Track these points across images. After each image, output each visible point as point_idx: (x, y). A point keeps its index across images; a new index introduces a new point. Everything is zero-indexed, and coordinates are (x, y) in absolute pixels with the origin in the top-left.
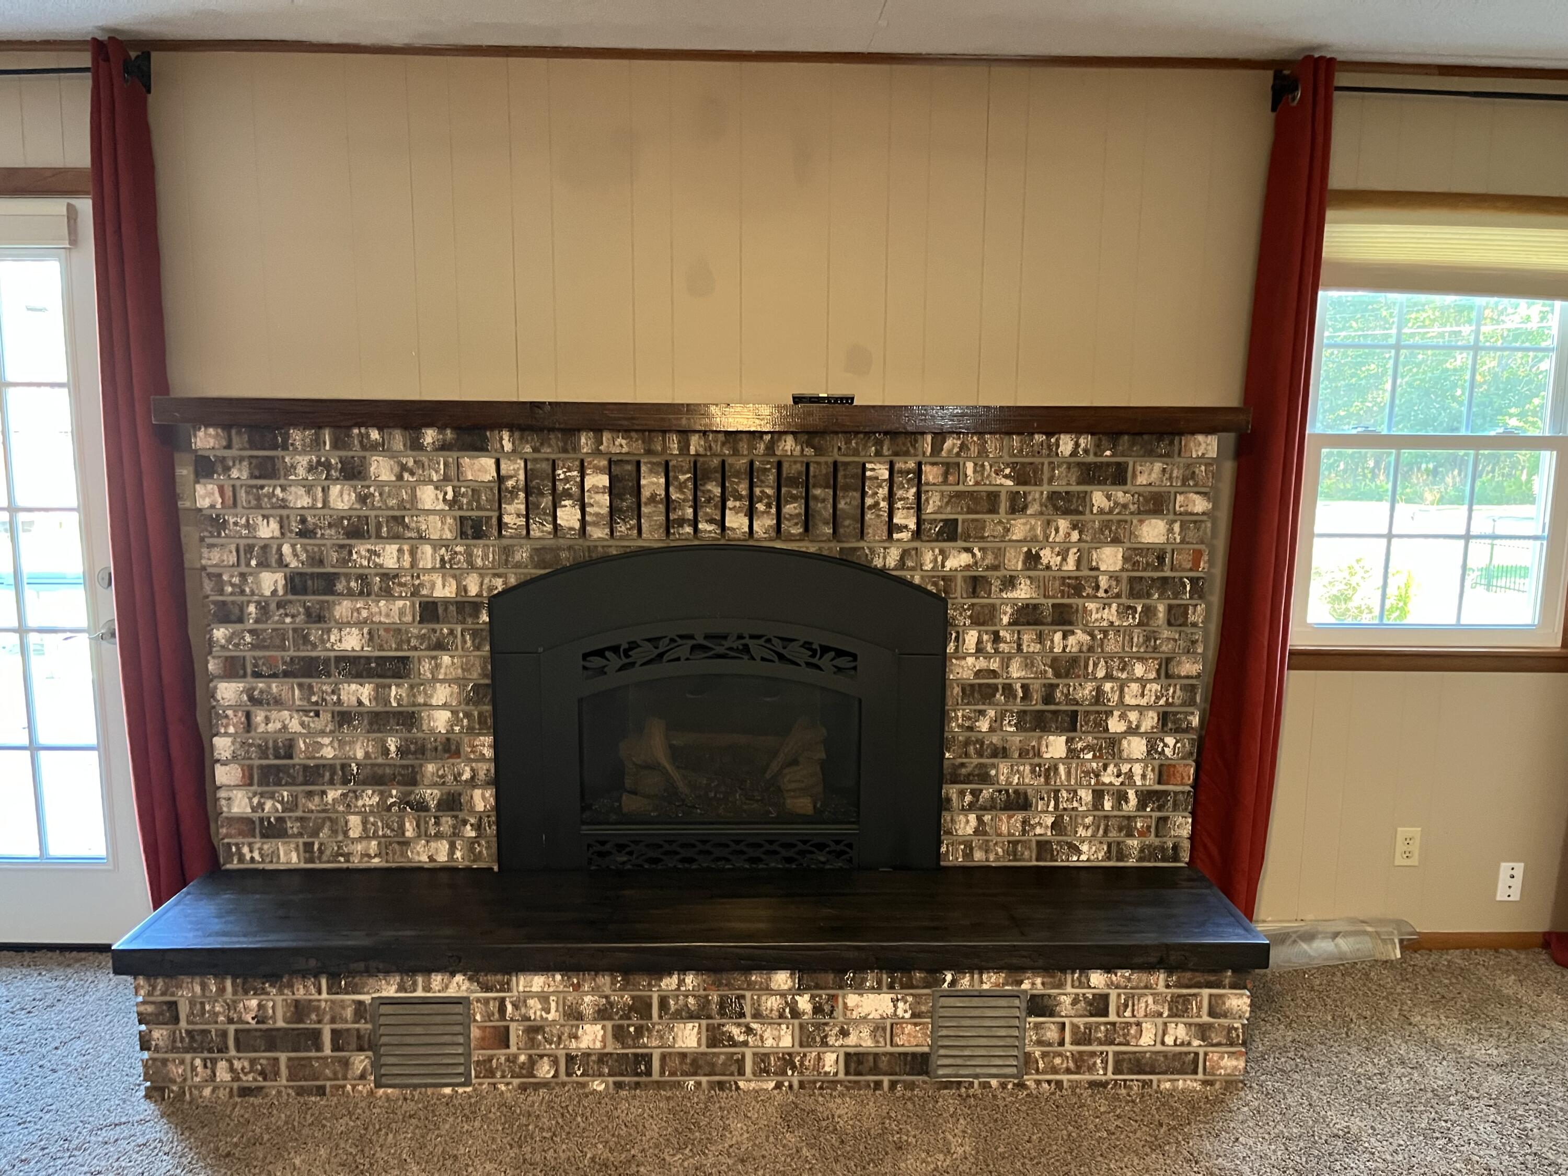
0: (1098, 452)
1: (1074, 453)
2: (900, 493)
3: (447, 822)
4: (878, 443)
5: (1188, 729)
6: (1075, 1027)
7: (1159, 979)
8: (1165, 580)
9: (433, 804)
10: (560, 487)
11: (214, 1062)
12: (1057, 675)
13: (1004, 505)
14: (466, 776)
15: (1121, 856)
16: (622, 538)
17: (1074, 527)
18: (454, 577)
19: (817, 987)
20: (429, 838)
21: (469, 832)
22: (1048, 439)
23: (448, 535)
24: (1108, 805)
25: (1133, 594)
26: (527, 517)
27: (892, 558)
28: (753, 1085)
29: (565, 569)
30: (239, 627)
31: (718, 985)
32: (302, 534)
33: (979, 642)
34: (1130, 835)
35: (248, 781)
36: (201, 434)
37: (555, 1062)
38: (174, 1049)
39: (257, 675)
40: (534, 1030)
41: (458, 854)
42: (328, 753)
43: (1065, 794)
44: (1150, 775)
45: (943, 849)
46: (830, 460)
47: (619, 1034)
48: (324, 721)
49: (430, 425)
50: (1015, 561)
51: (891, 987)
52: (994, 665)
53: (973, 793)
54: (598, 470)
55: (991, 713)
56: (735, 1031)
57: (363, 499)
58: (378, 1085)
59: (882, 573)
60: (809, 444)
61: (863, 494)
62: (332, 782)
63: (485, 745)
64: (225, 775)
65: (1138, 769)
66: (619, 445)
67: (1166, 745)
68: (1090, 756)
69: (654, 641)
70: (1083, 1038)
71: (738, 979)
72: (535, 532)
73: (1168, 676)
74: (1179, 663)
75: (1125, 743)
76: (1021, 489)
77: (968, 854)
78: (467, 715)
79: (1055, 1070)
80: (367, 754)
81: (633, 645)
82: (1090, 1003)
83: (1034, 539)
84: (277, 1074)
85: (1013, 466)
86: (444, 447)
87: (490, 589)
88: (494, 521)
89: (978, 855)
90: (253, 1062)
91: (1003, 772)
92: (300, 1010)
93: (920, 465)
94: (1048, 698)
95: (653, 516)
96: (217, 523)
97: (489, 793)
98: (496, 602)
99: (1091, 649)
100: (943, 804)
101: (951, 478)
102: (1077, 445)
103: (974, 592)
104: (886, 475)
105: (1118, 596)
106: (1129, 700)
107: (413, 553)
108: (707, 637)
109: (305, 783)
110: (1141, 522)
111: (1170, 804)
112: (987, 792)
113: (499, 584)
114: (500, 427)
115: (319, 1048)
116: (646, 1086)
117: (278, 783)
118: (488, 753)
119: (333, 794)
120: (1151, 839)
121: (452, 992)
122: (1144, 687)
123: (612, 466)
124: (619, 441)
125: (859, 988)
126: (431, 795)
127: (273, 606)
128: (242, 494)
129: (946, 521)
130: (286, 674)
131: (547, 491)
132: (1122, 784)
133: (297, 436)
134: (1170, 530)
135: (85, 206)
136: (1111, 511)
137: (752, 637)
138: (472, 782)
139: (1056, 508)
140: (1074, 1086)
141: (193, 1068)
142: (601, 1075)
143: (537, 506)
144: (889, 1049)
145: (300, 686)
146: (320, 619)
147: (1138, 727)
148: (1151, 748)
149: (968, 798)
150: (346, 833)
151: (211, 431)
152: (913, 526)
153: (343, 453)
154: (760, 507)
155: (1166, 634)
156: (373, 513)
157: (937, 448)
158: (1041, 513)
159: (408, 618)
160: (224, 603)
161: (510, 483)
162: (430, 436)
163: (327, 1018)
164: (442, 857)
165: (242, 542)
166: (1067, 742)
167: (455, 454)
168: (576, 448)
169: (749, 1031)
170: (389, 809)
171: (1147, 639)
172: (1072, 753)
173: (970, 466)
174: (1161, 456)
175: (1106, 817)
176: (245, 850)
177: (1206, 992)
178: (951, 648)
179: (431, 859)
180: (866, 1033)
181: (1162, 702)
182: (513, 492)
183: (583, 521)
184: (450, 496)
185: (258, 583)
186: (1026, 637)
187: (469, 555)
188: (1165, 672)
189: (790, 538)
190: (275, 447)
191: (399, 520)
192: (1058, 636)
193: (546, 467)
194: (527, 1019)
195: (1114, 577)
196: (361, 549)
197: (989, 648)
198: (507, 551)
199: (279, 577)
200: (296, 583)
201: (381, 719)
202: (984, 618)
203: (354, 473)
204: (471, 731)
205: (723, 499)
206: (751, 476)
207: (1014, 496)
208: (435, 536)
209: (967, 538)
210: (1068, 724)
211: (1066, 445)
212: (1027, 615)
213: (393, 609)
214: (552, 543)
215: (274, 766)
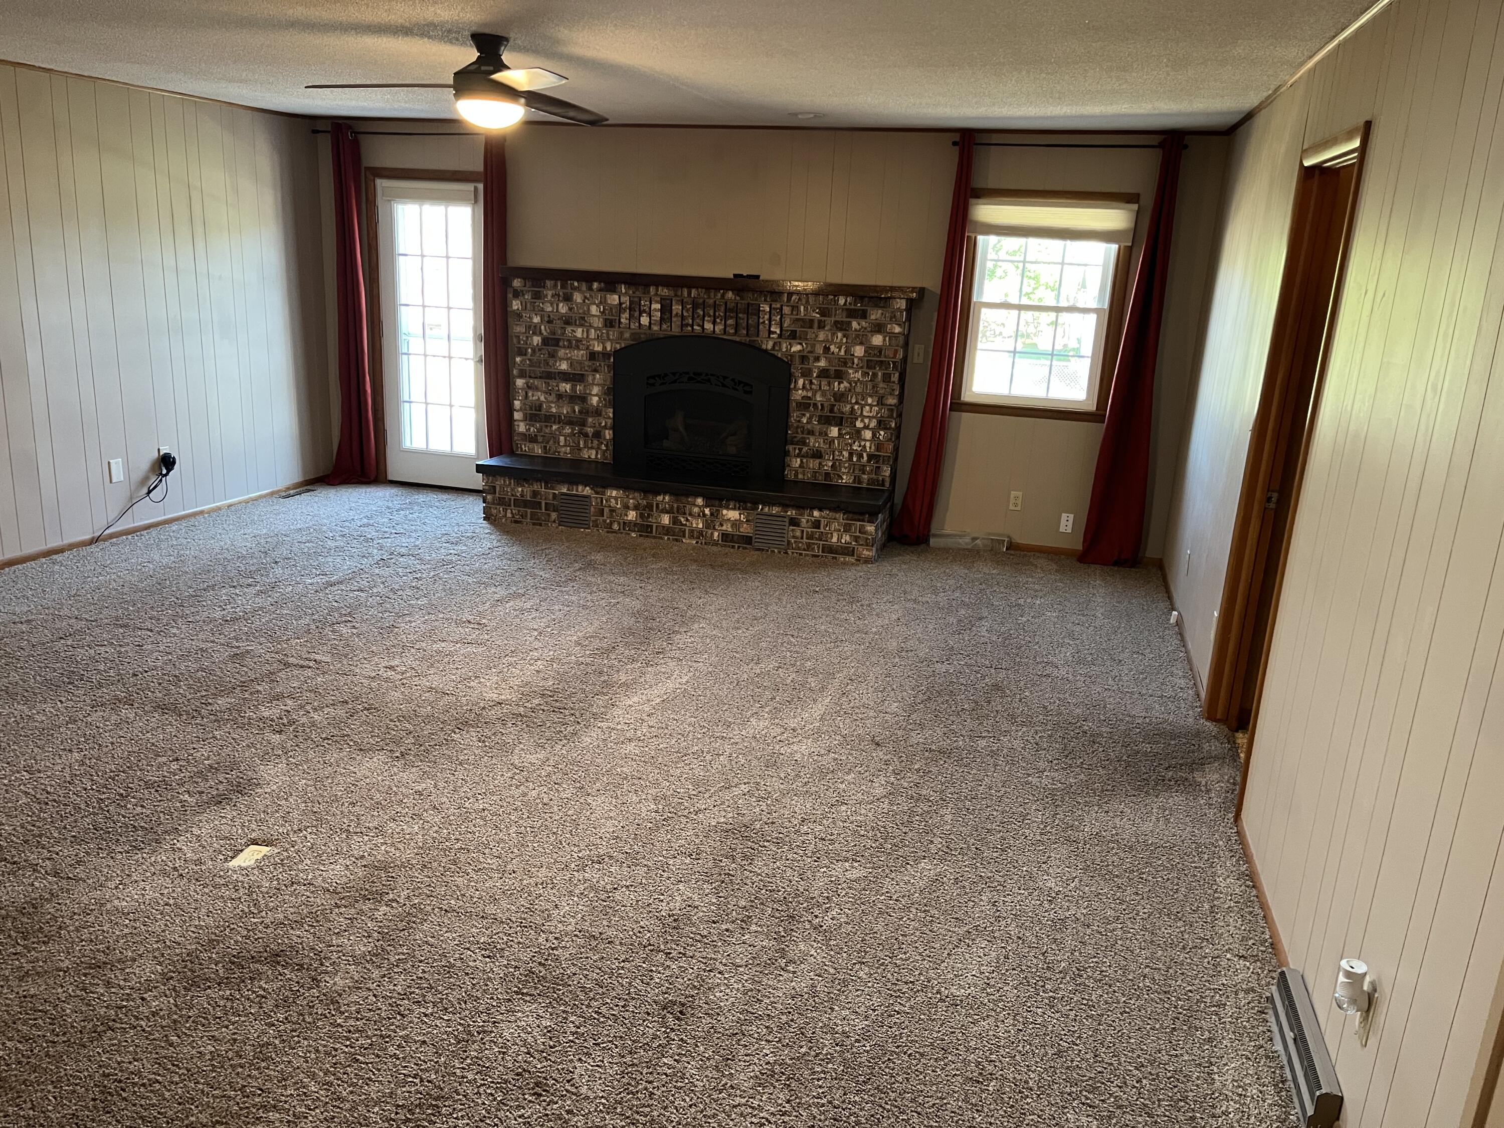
0: (855, 305)
1: (845, 304)
2: (773, 318)
3: (596, 442)
4: (766, 296)
5: (890, 428)
6: (807, 532)
7: (840, 516)
8: (881, 361)
9: (590, 435)
10: (642, 308)
11: (506, 509)
12: (835, 400)
13: (816, 325)
14: (603, 424)
15: (860, 482)
16: (664, 331)
17: (844, 336)
18: (602, 343)
19: (712, 506)
20: (588, 448)
21: (603, 447)
22: (834, 298)
23: (600, 326)
24: (855, 459)
25: (868, 367)
26: (629, 320)
27: (770, 345)
28: (688, 541)
29: (643, 342)
30: (524, 357)
31: (677, 501)
32: (548, 322)
33: (804, 384)
34: (864, 473)
35: (525, 419)
36: (515, 281)
37: (619, 524)
38: (493, 504)
39: (530, 377)
40: (612, 510)
41: (599, 456)
42: (554, 410)
43: (837, 453)
44: (873, 447)
45: (786, 473)
46: (746, 302)
47: (642, 516)
48: (552, 398)
49: (595, 281)
50: (819, 350)
51: (739, 509)
52: (810, 394)
53: (799, 449)
54: (657, 302)
55: (808, 415)
56: (682, 520)
57: (570, 309)
58: (560, 525)
59: (766, 351)
60: (738, 295)
61: (759, 317)
62: (554, 422)
63: (610, 412)
64: (517, 416)
65: (868, 444)
66: (664, 292)
67: (880, 435)
68: (848, 437)
69: (674, 374)
70: (810, 537)
71: (684, 499)
72: (632, 326)
73: (882, 404)
74: (887, 399)
75: (863, 432)
76: (823, 319)
77: (796, 475)
78: (605, 399)
79: (799, 549)
80: (568, 413)
81: (666, 375)
82: (813, 523)
83: (827, 341)
84: (526, 516)
85: (820, 309)
86: (600, 290)
87: (615, 348)
88: (617, 321)
90: (519, 511)
91: (812, 440)
92: (535, 494)
93: (782, 306)
94: (832, 411)
95: (676, 322)
96: (519, 316)
97: (611, 432)
98: (617, 354)
99: (850, 390)
100: (787, 453)
101: (794, 313)
102: (846, 301)
103: (803, 362)
104: (768, 309)
105: (862, 368)
106: (865, 414)
107: (587, 332)
108: (694, 374)
109: (545, 422)
110: (872, 336)
111: (881, 461)
112: (805, 449)
113: (618, 347)
114: (622, 283)
115: (541, 509)
116: (650, 537)
117: (536, 421)
118: (611, 415)
119: (554, 427)
120: (874, 476)
121: (585, 493)
122: (871, 408)
123: (662, 300)
124: (665, 290)
125: (728, 508)
126: (590, 431)
127: (537, 350)
128: (528, 305)
129: (792, 331)
130: (541, 377)
131: (637, 310)
132: (861, 450)
133: (549, 283)
134: (884, 340)
135: (481, 186)
136: (859, 331)
137: (712, 375)
138: (605, 427)
139: (837, 328)
140: (807, 555)
141: (500, 511)
142: (634, 531)
143: (633, 316)
144: (738, 533)
145: (545, 382)
146: (553, 356)
147: (868, 425)
148: (874, 435)
149: (797, 451)
150: (559, 444)
151: (519, 280)
152: (778, 332)
153: (565, 291)
154: (718, 320)
155: (881, 385)
156: (573, 315)
157: (789, 299)
158: (831, 330)
159: (585, 358)
160: (520, 348)
161: (624, 306)
162: (595, 285)
163: (544, 498)
164: (593, 457)
165: (527, 324)
166: (839, 430)
167: (604, 293)
168: (649, 292)
169: (687, 520)
170: (574, 435)
171: (873, 387)
172: (841, 435)
173: (802, 308)
174: (881, 307)
175: (854, 464)
176: (523, 446)
177: (858, 523)
178: (792, 386)
179: (589, 457)
180: (729, 526)
181: (879, 415)
182: (625, 310)
183: (650, 323)
184: (602, 310)
185: (532, 340)
186: (823, 383)
187: (608, 334)
188: (881, 402)
189: (730, 334)
190: (540, 287)
191: (583, 318)
192: (836, 384)
193: (637, 299)
194: (610, 506)
195: (860, 358)
196: (569, 329)
197: (808, 387)
198: (622, 333)
199: (539, 338)
200: (545, 341)
201: (573, 398)
202: (806, 374)
203: (568, 298)
204: (605, 406)
205: (704, 316)
206: (715, 306)
207: (820, 321)
208: (596, 326)
209: (800, 338)
210: (839, 422)
211: (842, 301)
212: (824, 373)
213: (579, 354)
214: (639, 331)
215: (535, 414)
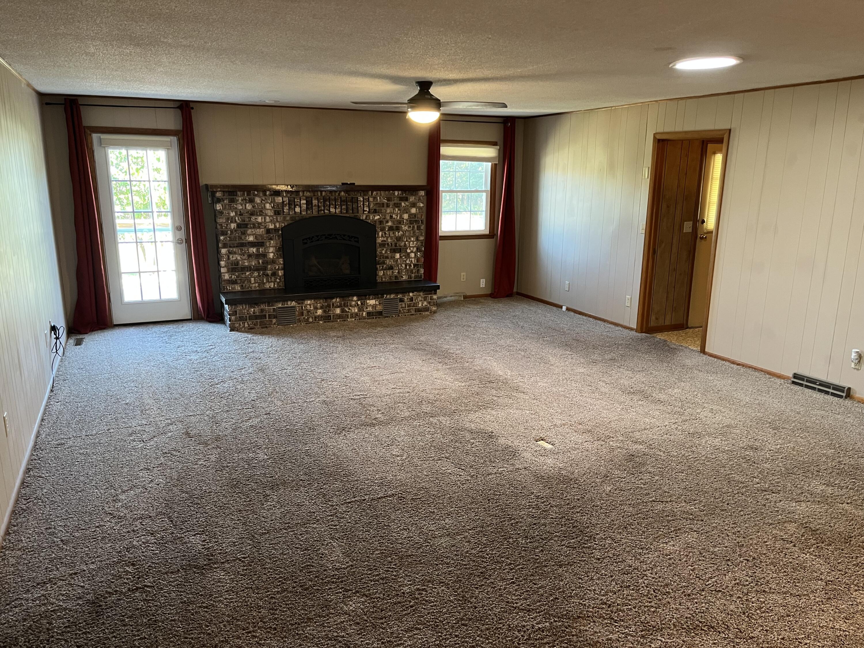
0: (403, 195)
1: (398, 195)
2: (365, 203)
3: (273, 278)
4: (361, 193)
5: (422, 251)
6: (407, 304)
7: (422, 294)
8: (416, 220)
9: (270, 275)
10: (296, 203)
11: (244, 323)
12: (397, 241)
13: (385, 206)
14: (277, 268)
15: (411, 278)
16: (308, 214)
17: (399, 210)
18: (274, 223)
19: (362, 299)
20: (269, 282)
21: (278, 280)
22: (393, 192)
23: (272, 214)
24: (408, 267)
25: (411, 224)
26: (289, 210)
27: (364, 217)
28: (350, 320)
29: (297, 221)
30: (226, 236)
31: (343, 300)
32: (240, 215)
33: (382, 234)
34: (412, 273)
35: (228, 272)
37: (312, 318)
38: (236, 321)
39: (230, 247)
40: (309, 311)
41: (276, 286)
42: (246, 264)
43: (400, 266)
44: (415, 261)
45: (377, 279)
46: (351, 197)
47: (324, 311)
48: (246, 256)
49: (268, 190)
50: (388, 217)
51: (375, 299)
52: (385, 239)
53: (382, 266)
54: (304, 200)
55: (385, 249)
56: (347, 309)
57: (253, 207)
58: (278, 325)
59: (362, 220)
60: (346, 193)
61: (358, 204)
62: (247, 271)
63: (281, 261)
64: (223, 270)
65: (413, 260)
67: (418, 254)
68: (404, 257)
69: (317, 236)
70: (409, 306)
71: (347, 299)
72: (291, 213)
73: (418, 240)
74: (420, 237)
75: (410, 254)
76: (388, 202)
77: (382, 279)
78: (277, 254)
79: (404, 313)
80: (255, 264)
81: (313, 237)
82: (410, 299)
83: (391, 213)
84: (257, 324)
85: (387, 197)
86: (271, 195)
88: (282, 211)
89: (384, 280)
90: (252, 322)
91: (388, 262)
92: (262, 310)
93: (369, 197)
94: (396, 246)
95: (315, 209)
96: (221, 213)
97: (282, 271)
98: (282, 229)
99: (403, 235)
100: (377, 269)
101: (375, 200)
102: (398, 193)
103: (380, 224)
104: (362, 200)
105: (408, 224)
106: (411, 245)
107: (264, 218)
109: (241, 271)
110: (411, 209)
111: (419, 266)
113: (283, 225)
115: (266, 318)
116: (330, 322)
117: (235, 272)
118: (282, 262)
119: (247, 273)
120: (416, 274)
121: (292, 305)
122: (413, 243)
123: (307, 199)
124: (308, 193)
125: (369, 299)
126: (269, 272)
127: (234, 231)
128: (227, 206)
129: (374, 209)
130: (237, 247)
131: (293, 204)
132: (410, 263)
133: (239, 193)
134: (417, 210)
136: (405, 207)
137: (337, 235)
138: (278, 269)
139: (395, 206)
140: (408, 315)
141: (240, 324)
142: (321, 320)
143: (291, 208)
144: (375, 311)
145: (240, 249)
146: (244, 234)
147: (413, 251)
148: (415, 255)
149: (381, 268)
150: (251, 283)
151: (220, 192)
152: (368, 210)
153: (249, 197)
154: (337, 207)
155: (417, 231)
156: (256, 210)
157: (372, 194)
158: (392, 207)
159: (264, 233)
160: (223, 231)
161: (285, 203)
162: (267, 193)
163: (267, 312)
164: (272, 286)
165: (227, 217)
166: (400, 254)
167: (273, 196)
169: (349, 309)
170: (260, 276)
171: (414, 233)
172: (401, 257)
173: (378, 198)
174: (414, 195)
175: (408, 270)
177: (429, 295)
178: (377, 236)
179: (270, 287)
180: (371, 308)
181: (417, 246)
182: (286, 205)
183: (301, 211)
184: (272, 206)
185: (230, 226)
186: (391, 233)
187: (277, 219)
188: (417, 240)
189: (344, 213)
190: (234, 196)
191: (261, 211)
192: (397, 233)
193: (293, 199)
194: (307, 310)
195: (406, 220)
196: (253, 218)
197: (384, 236)
198: (285, 218)
199: (235, 225)
200: (239, 226)
201: (258, 256)
202: (383, 230)
203: (251, 201)
204: (278, 258)
205: (330, 205)
206: (335, 200)
207: (387, 204)
208: (269, 214)
209: (379, 213)
210: (400, 251)
211: (396, 193)
212: (391, 229)
213: (260, 231)
214: (294, 215)
215: (234, 268)
